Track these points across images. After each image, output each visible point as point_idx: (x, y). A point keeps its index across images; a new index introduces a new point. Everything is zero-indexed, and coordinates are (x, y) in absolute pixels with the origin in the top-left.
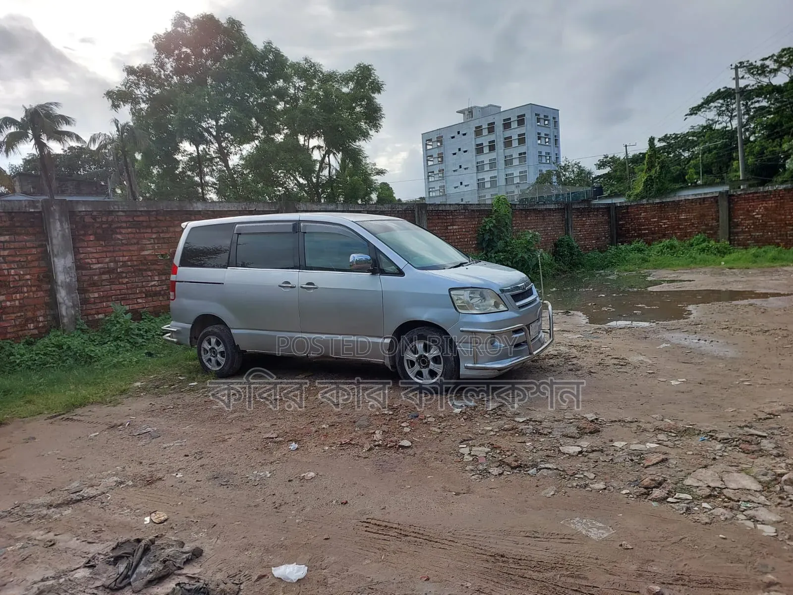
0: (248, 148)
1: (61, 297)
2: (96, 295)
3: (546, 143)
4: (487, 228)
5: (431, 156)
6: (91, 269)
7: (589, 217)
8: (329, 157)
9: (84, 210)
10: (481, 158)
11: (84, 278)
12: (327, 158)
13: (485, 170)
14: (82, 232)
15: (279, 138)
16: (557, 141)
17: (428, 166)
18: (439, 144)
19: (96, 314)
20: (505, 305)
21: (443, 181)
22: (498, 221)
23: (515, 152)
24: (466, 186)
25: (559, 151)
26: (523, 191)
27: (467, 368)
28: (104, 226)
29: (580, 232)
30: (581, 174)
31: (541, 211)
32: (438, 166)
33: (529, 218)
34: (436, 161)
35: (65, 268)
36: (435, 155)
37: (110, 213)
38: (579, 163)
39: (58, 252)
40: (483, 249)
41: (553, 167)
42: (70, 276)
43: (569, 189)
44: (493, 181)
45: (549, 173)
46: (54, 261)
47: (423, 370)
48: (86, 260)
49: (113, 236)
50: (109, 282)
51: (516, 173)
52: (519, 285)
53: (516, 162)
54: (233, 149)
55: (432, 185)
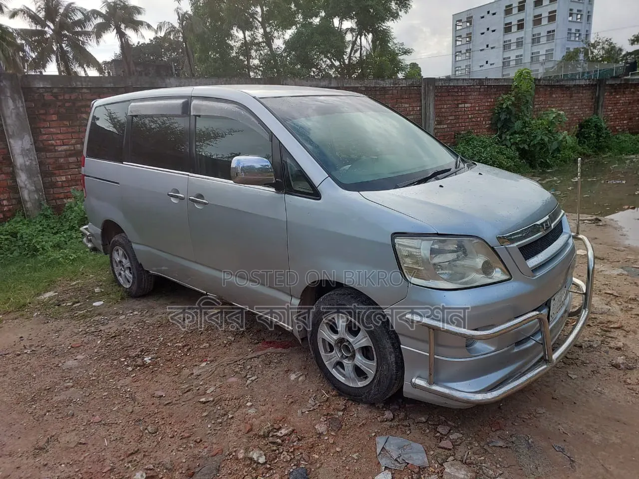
0: (289, 33)
1: (21, 180)
2: (64, 179)
3: (577, 19)
4: (504, 106)
5: (460, 36)
6: (56, 151)
7: (624, 93)
8: (360, 39)
9: (42, 86)
10: (509, 37)
11: (49, 161)
12: (358, 39)
13: (512, 49)
14: (42, 112)
15: (316, 21)
16: (589, 17)
17: (456, 46)
18: (468, 24)
19: (65, 198)
20: (507, 270)
21: (468, 60)
22: (518, 99)
23: (543, 30)
24: (491, 64)
25: (590, 27)
26: (547, 70)
27: (415, 386)
28: (67, 105)
29: (611, 111)
30: (611, 50)
31: (568, 88)
32: (466, 46)
33: (554, 96)
34: (464, 41)
35: (23, 150)
36: (464, 35)
37: (74, 89)
38: (610, 39)
39: (13, 132)
40: (496, 131)
41: (581, 45)
42: (29, 159)
43: (597, 67)
44: (519, 59)
45: (577, 51)
46: (10, 143)
47: (345, 362)
48: (50, 142)
49: (79, 116)
50: (77, 165)
51: (543, 52)
52: (538, 223)
53: (543, 40)
54: (276, 34)
55: (458, 64)
